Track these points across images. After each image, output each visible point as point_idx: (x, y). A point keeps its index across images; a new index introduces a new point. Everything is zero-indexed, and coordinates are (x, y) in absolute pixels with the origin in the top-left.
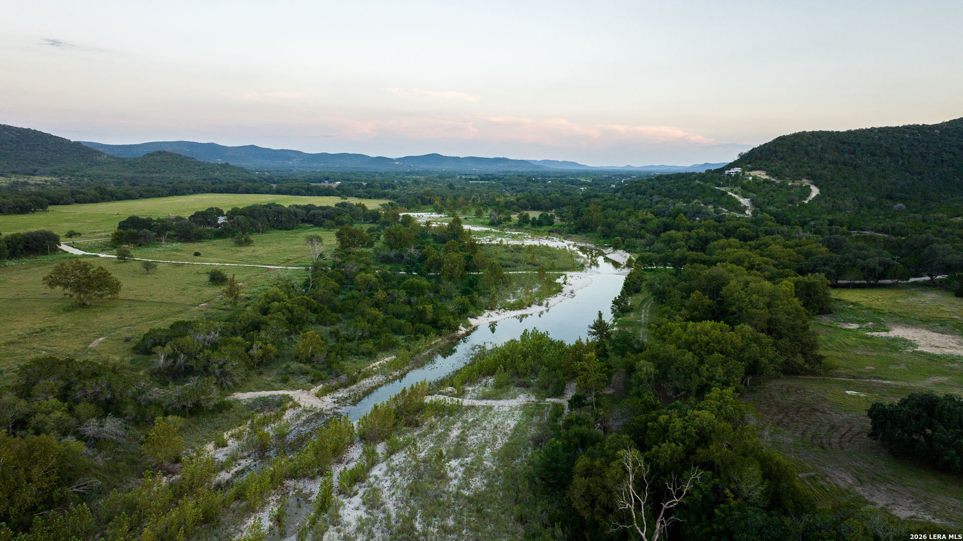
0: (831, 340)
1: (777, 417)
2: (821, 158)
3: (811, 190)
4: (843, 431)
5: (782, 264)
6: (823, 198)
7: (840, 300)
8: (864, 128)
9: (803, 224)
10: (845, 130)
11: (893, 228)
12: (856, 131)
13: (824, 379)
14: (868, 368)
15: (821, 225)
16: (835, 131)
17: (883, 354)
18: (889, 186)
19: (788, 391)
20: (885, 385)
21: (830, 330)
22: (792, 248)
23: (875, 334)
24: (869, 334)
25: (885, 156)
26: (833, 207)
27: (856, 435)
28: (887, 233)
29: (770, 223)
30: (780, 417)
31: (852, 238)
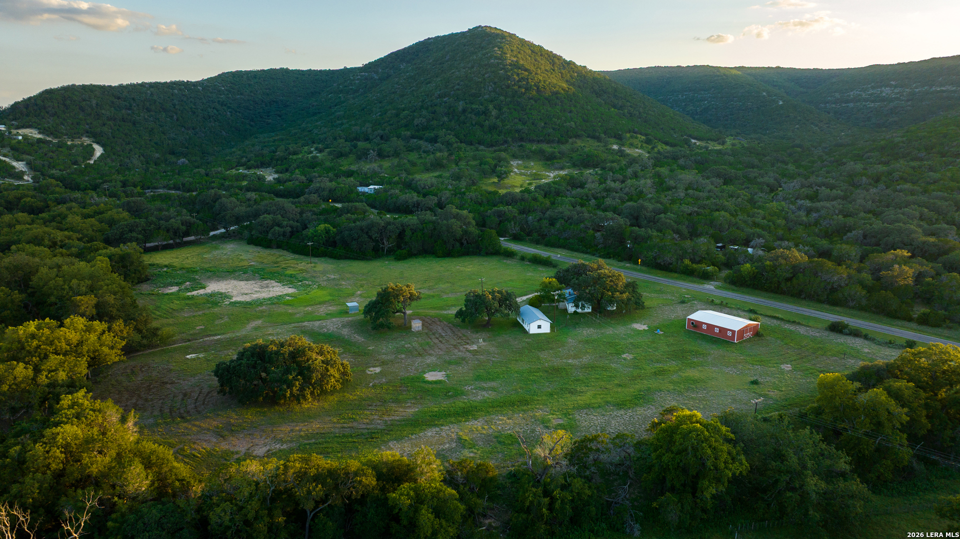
0: (158, 308)
1: (130, 401)
2: (98, 115)
3: (94, 150)
4: (195, 395)
5: (86, 236)
6: (108, 157)
7: (154, 265)
8: (135, 83)
9: (95, 188)
10: (116, 84)
11: (183, 185)
12: (128, 85)
13: (163, 350)
14: (198, 328)
15: (115, 187)
16: (106, 85)
17: (207, 312)
18: (170, 142)
19: (133, 372)
20: (217, 340)
21: (153, 297)
22: (92, 217)
23: (195, 293)
24: (189, 294)
25: (160, 112)
26: (120, 165)
27: (207, 395)
28: (178, 189)
29: (57, 189)
30: (134, 401)
31: (147, 197)
